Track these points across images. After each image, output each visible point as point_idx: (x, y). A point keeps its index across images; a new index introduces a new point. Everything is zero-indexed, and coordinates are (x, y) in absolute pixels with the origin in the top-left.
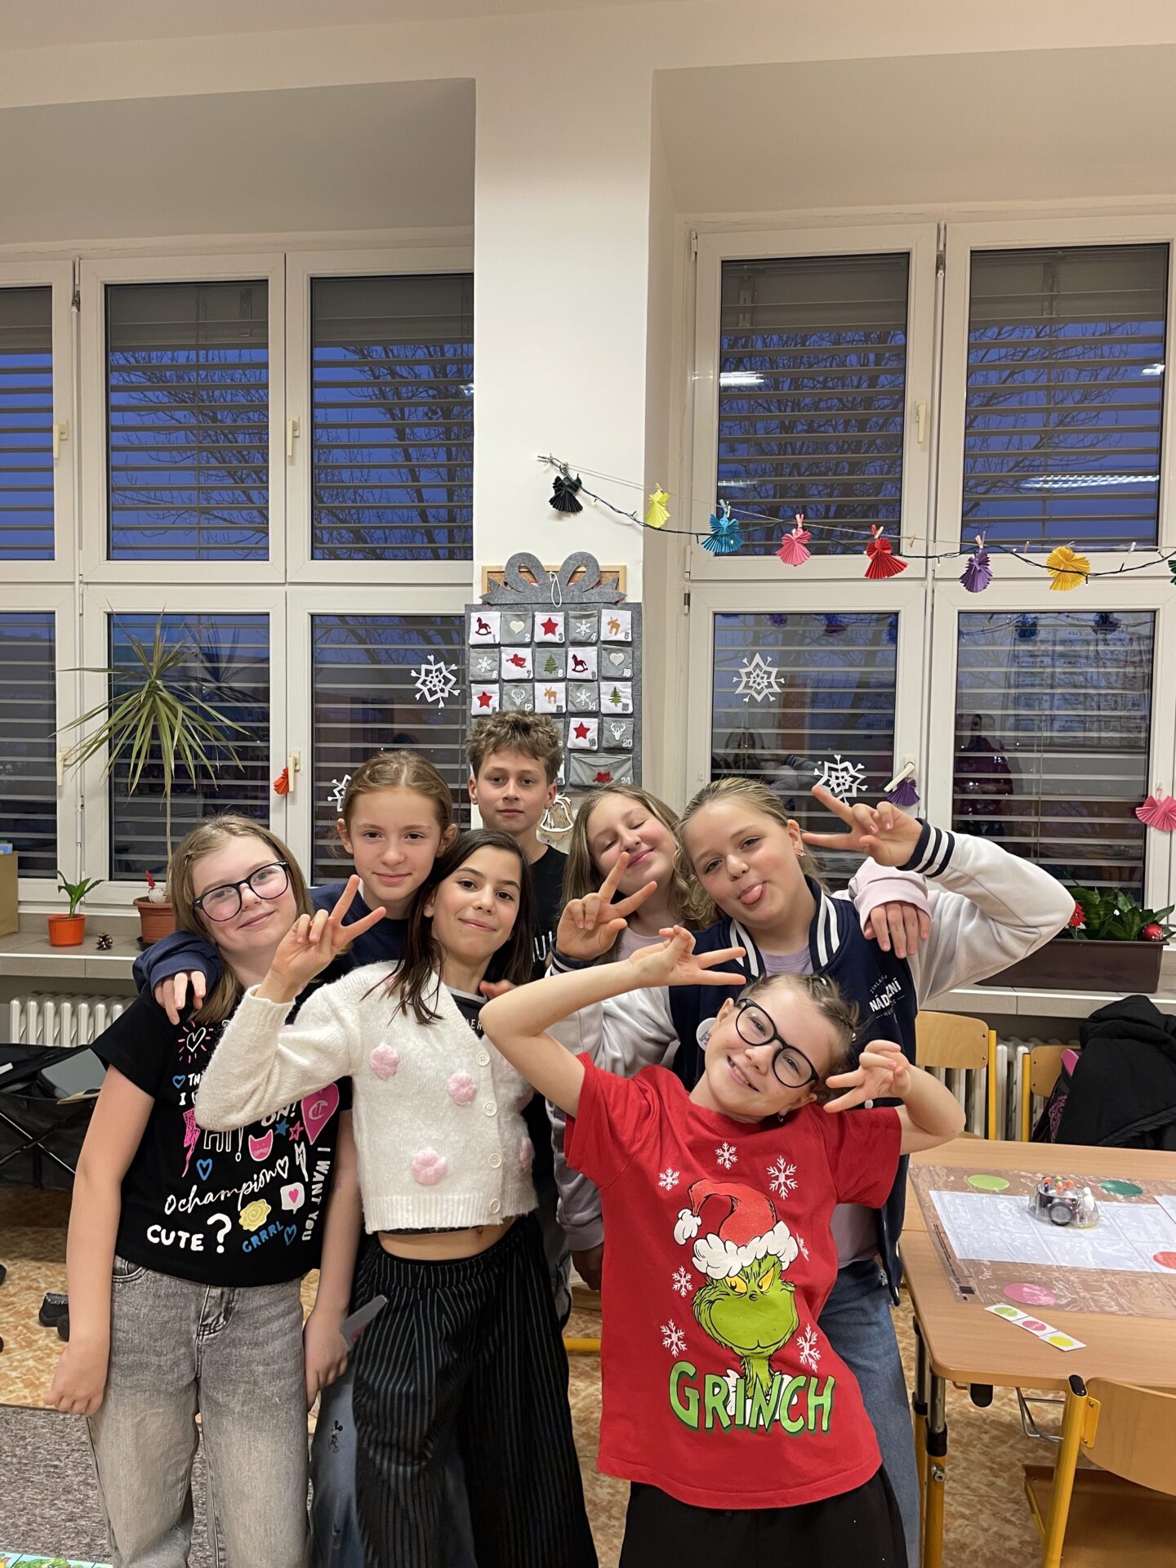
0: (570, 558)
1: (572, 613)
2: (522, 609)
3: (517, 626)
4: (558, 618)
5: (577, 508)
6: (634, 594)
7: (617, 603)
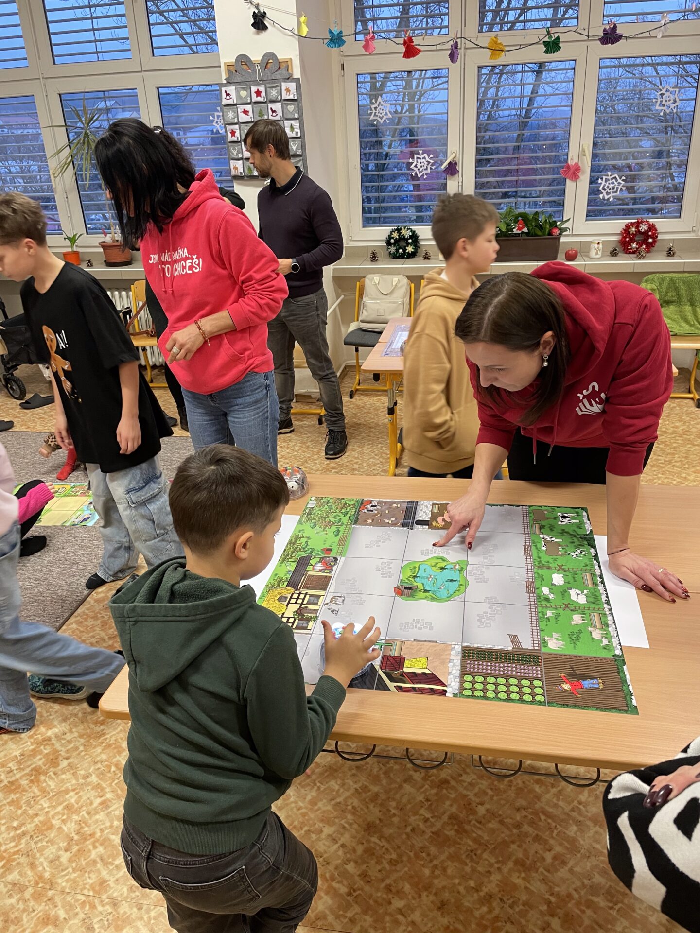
0: (264, 56)
1: (268, 85)
2: (244, 84)
3: (243, 94)
4: (262, 88)
5: (265, 28)
6: (297, 73)
7: (289, 79)
